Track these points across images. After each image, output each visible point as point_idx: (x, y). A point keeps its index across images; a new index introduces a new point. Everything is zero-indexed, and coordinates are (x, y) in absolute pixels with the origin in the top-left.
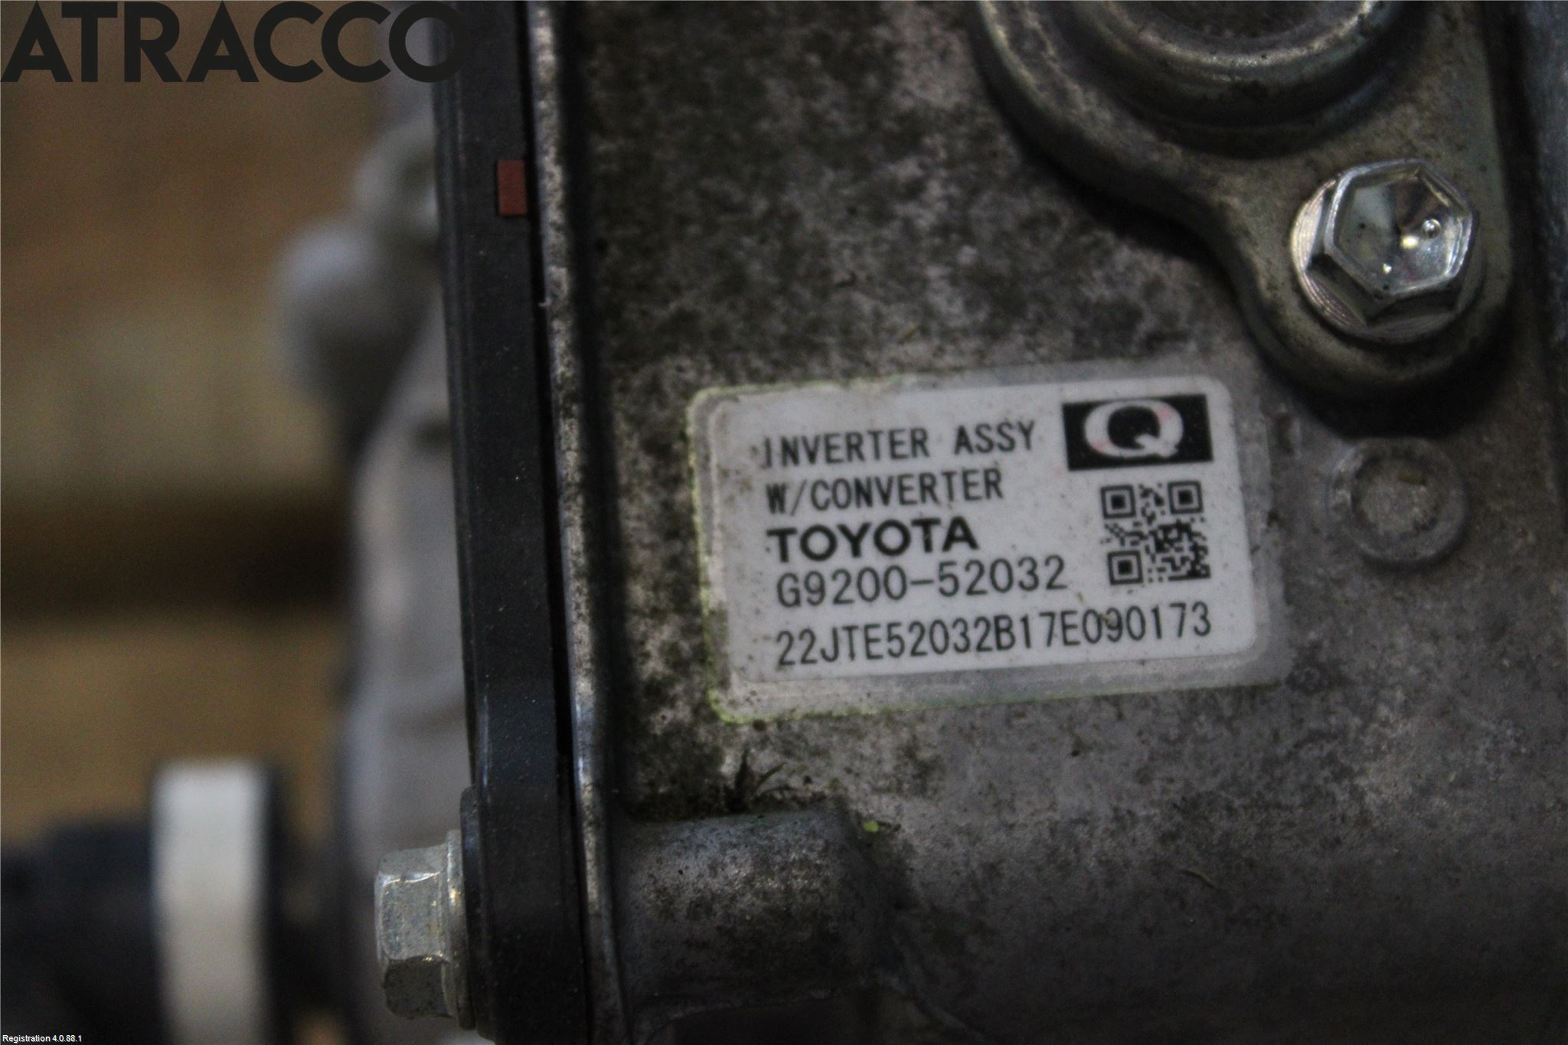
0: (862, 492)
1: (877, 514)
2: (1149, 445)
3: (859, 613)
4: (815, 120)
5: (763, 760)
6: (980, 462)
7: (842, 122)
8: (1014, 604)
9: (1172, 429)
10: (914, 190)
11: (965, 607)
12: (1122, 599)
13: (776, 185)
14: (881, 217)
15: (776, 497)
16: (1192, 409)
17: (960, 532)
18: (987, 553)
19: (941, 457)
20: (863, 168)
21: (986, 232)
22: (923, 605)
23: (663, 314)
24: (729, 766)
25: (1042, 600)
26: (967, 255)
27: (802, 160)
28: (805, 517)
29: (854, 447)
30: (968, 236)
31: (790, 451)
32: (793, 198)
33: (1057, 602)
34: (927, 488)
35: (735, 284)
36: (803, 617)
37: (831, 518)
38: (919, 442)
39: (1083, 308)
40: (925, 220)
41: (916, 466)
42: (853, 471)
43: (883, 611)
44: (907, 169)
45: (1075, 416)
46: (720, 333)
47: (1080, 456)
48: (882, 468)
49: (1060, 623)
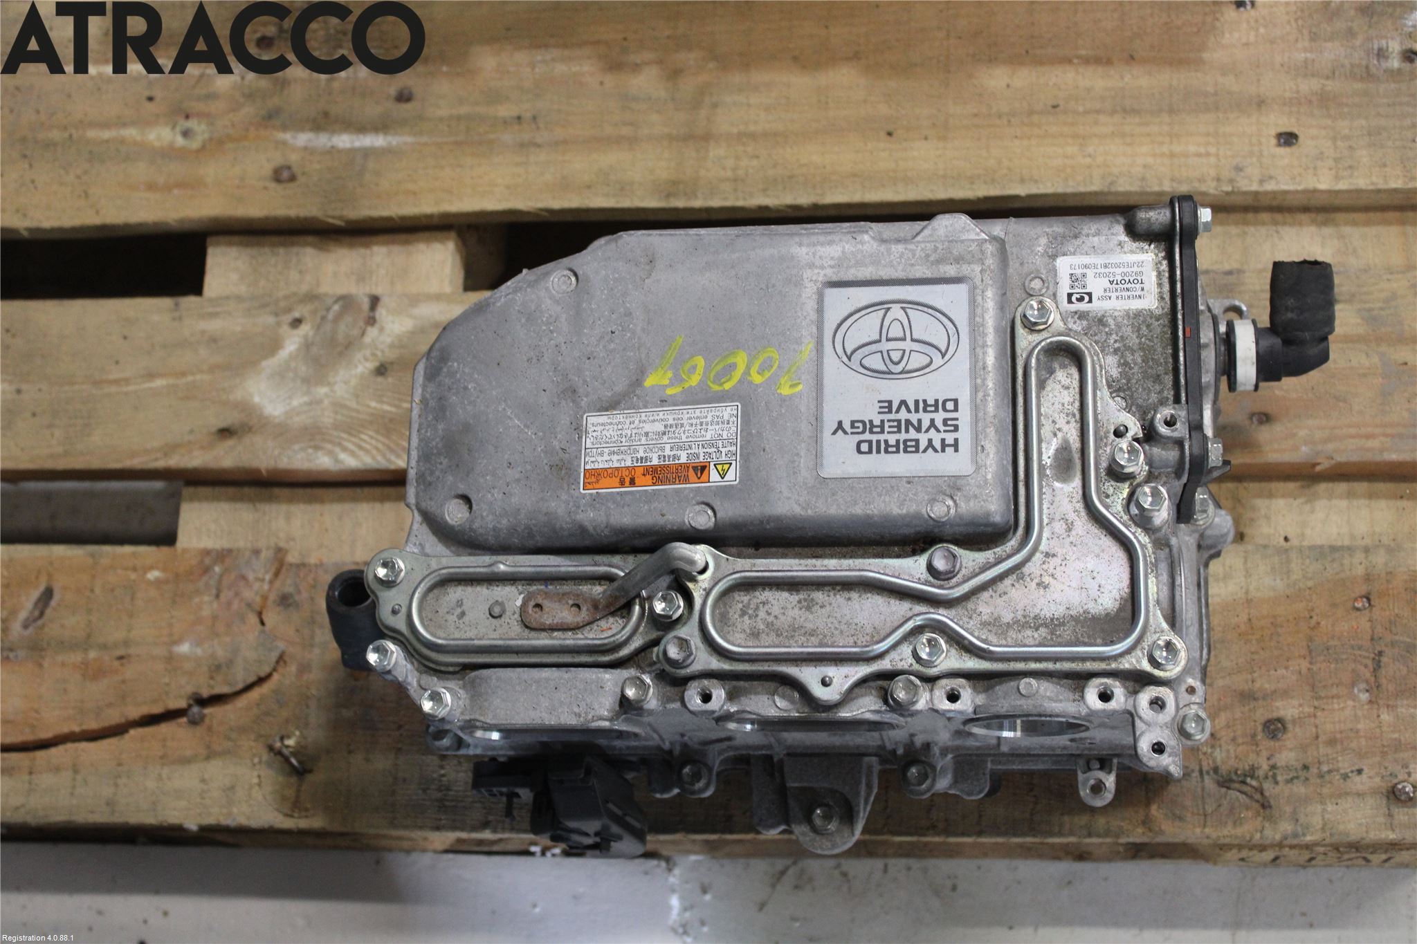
0: (1128, 290)
1: (1126, 286)
2: (1078, 296)
3: (1129, 270)
4: (1133, 355)
5: (1147, 247)
6: (1108, 294)
7: (1128, 354)
8: (1103, 270)
9: (1074, 299)
10: (1116, 341)
11: (1112, 270)
12: (1085, 271)
13: (1140, 343)
14: (1122, 337)
15: (1143, 289)
16: (1070, 301)
17: (1111, 282)
18: (1107, 279)
19: (1114, 295)
20: (1124, 346)
21: (1103, 333)
22: (1118, 271)
23: (1161, 321)
24: (1152, 246)
25: (1098, 271)
26: (1107, 330)
27: (1135, 348)
28: (1138, 286)
29: (1129, 297)
30: (1107, 333)
31: (1140, 297)
32: (1137, 341)
33: (1096, 271)
34: (1117, 290)
35: (1148, 326)
36: (1139, 270)
37: (1133, 285)
38: (1117, 298)
39: (1087, 320)
40: (1114, 336)
41: (1118, 294)
42: (1129, 293)
43: (1125, 270)
44: (1117, 345)
45: (1090, 301)
46: (1151, 318)
47: (1090, 294)
48: (1126, 294)
49: (1095, 267)
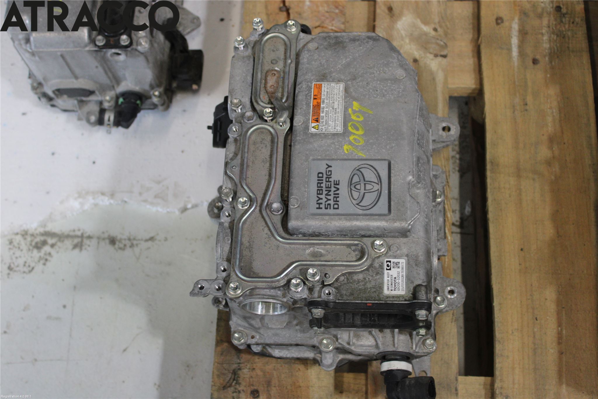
0: (392, 284)
1: (393, 284)
2: (389, 265)
3: (400, 285)
4: (363, 285)
5: (411, 293)
6: (390, 276)
7: (363, 283)
8: (401, 275)
9: (388, 263)
10: (369, 279)
11: (401, 278)
12: (401, 268)
13: (368, 288)
14: (371, 281)
15: (392, 290)
16: (387, 261)
17: (395, 278)
18: (397, 276)
19: (389, 279)
20: (367, 282)
21: (373, 274)
22: (400, 281)
23: (377, 297)
24: (411, 295)
25: (400, 273)
26: (374, 276)
27: (366, 286)
28: (393, 289)
29: (388, 285)
30: (373, 275)
31: (388, 289)
32: (369, 287)
33: (401, 272)
34: (392, 280)
35: (375, 292)
36: (401, 289)
37: (393, 287)
38: (388, 280)
39: (379, 268)
40: (371, 278)
41: (390, 281)
42: (390, 285)
43: (400, 284)
44: (367, 279)
45: (387, 269)
46: (379, 293)
47: (390, 269)
48: (390, 283)
49: (402, 272)
